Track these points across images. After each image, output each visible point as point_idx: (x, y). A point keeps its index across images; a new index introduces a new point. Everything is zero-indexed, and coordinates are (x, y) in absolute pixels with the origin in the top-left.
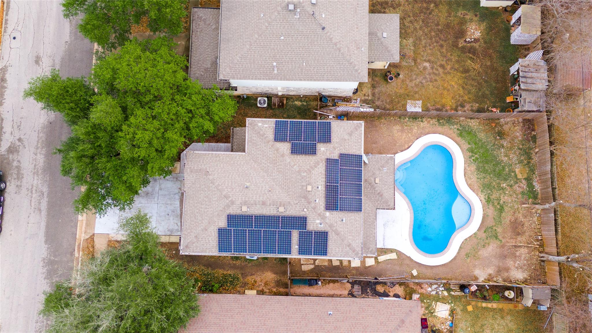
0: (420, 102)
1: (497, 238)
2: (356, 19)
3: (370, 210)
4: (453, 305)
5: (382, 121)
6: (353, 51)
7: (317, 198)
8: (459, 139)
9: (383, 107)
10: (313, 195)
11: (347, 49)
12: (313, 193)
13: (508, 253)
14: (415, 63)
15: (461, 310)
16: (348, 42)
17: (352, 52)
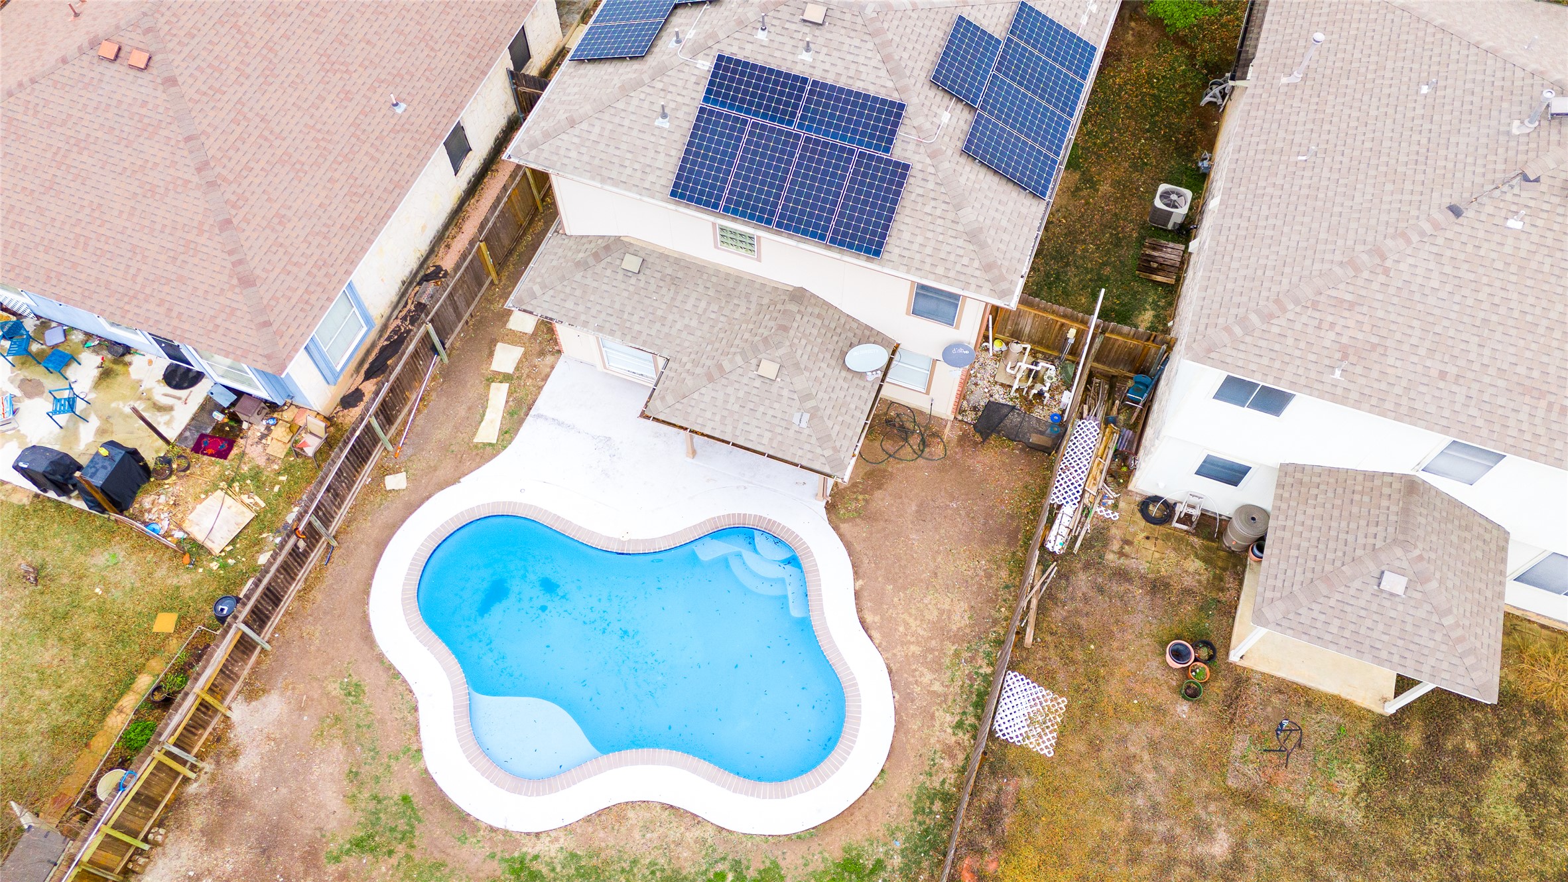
0: (1044, 745)
1: (359, 844)
2: (1487, 380)
3: (674, 332)
4: (214, 566)
5: (1004, 574)
6: (1332, 325)
7: (772, 36)
8: (833, 850)
9: (1062, 596)
10: (787, 25)
11: (1348, 297)
12: (793, 27)
13: (274, 871)
14: (1233, 794)
15: (178, 588)
16: (1380, 314)
17: (1330, 319)
